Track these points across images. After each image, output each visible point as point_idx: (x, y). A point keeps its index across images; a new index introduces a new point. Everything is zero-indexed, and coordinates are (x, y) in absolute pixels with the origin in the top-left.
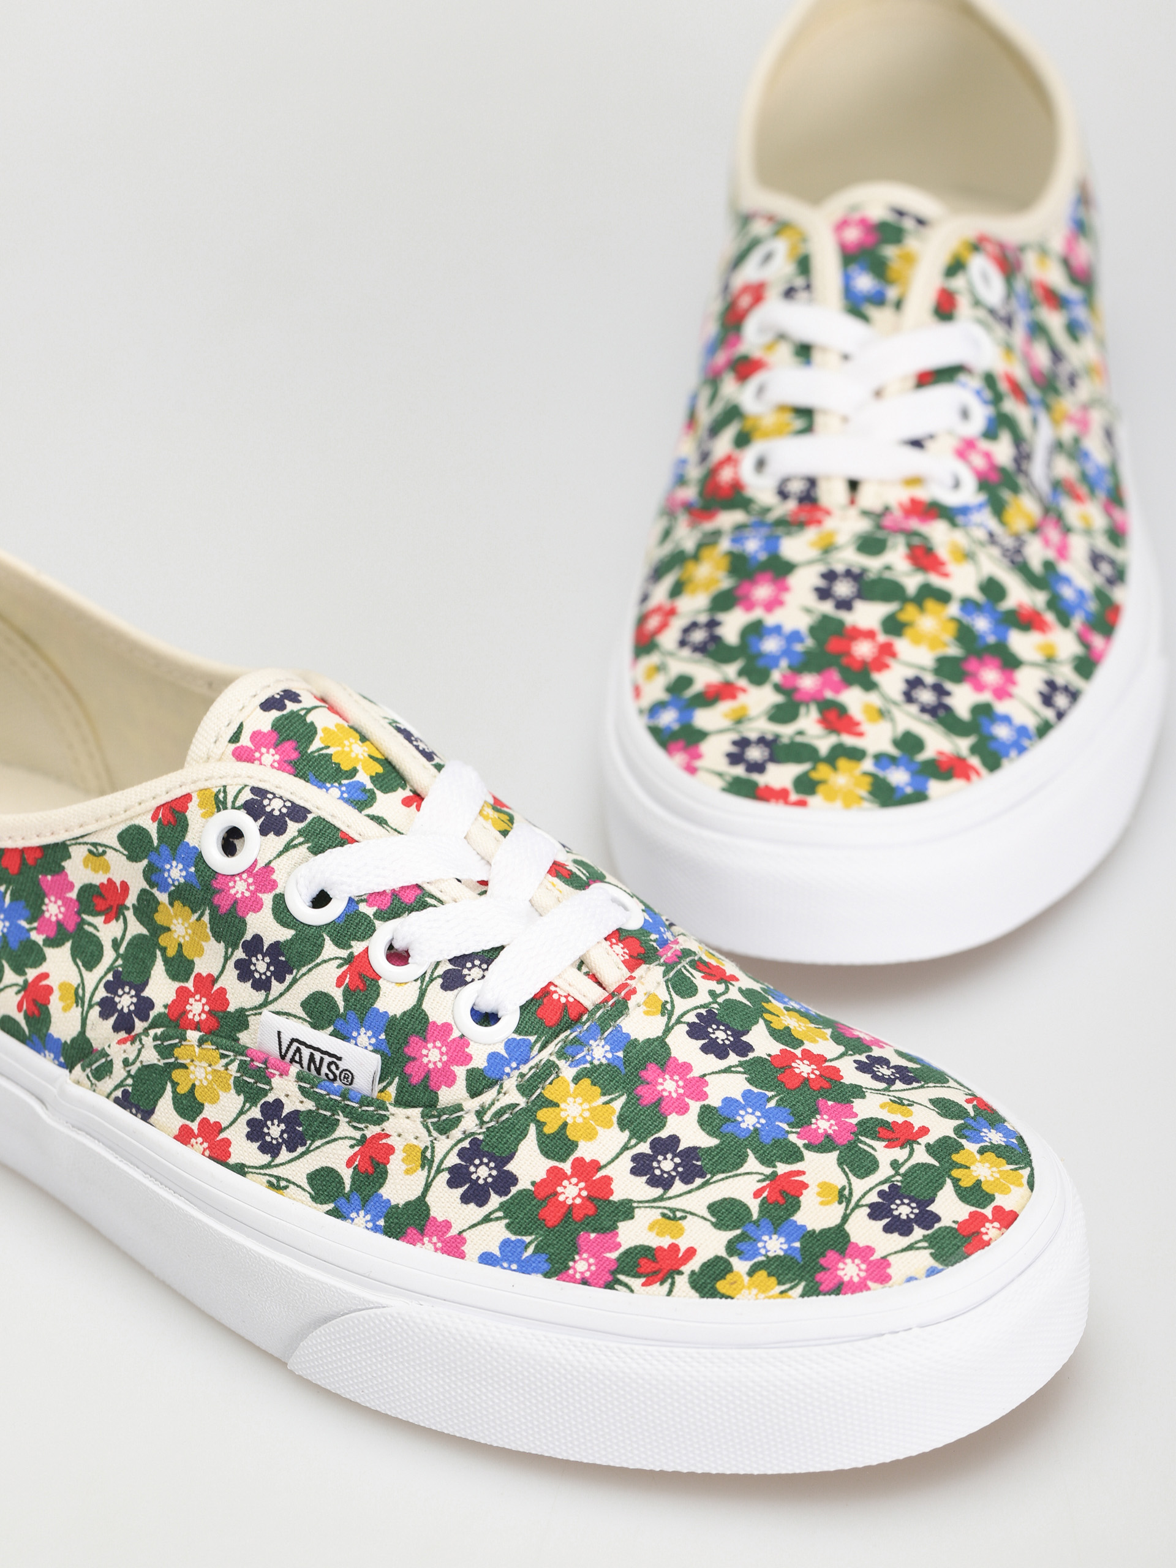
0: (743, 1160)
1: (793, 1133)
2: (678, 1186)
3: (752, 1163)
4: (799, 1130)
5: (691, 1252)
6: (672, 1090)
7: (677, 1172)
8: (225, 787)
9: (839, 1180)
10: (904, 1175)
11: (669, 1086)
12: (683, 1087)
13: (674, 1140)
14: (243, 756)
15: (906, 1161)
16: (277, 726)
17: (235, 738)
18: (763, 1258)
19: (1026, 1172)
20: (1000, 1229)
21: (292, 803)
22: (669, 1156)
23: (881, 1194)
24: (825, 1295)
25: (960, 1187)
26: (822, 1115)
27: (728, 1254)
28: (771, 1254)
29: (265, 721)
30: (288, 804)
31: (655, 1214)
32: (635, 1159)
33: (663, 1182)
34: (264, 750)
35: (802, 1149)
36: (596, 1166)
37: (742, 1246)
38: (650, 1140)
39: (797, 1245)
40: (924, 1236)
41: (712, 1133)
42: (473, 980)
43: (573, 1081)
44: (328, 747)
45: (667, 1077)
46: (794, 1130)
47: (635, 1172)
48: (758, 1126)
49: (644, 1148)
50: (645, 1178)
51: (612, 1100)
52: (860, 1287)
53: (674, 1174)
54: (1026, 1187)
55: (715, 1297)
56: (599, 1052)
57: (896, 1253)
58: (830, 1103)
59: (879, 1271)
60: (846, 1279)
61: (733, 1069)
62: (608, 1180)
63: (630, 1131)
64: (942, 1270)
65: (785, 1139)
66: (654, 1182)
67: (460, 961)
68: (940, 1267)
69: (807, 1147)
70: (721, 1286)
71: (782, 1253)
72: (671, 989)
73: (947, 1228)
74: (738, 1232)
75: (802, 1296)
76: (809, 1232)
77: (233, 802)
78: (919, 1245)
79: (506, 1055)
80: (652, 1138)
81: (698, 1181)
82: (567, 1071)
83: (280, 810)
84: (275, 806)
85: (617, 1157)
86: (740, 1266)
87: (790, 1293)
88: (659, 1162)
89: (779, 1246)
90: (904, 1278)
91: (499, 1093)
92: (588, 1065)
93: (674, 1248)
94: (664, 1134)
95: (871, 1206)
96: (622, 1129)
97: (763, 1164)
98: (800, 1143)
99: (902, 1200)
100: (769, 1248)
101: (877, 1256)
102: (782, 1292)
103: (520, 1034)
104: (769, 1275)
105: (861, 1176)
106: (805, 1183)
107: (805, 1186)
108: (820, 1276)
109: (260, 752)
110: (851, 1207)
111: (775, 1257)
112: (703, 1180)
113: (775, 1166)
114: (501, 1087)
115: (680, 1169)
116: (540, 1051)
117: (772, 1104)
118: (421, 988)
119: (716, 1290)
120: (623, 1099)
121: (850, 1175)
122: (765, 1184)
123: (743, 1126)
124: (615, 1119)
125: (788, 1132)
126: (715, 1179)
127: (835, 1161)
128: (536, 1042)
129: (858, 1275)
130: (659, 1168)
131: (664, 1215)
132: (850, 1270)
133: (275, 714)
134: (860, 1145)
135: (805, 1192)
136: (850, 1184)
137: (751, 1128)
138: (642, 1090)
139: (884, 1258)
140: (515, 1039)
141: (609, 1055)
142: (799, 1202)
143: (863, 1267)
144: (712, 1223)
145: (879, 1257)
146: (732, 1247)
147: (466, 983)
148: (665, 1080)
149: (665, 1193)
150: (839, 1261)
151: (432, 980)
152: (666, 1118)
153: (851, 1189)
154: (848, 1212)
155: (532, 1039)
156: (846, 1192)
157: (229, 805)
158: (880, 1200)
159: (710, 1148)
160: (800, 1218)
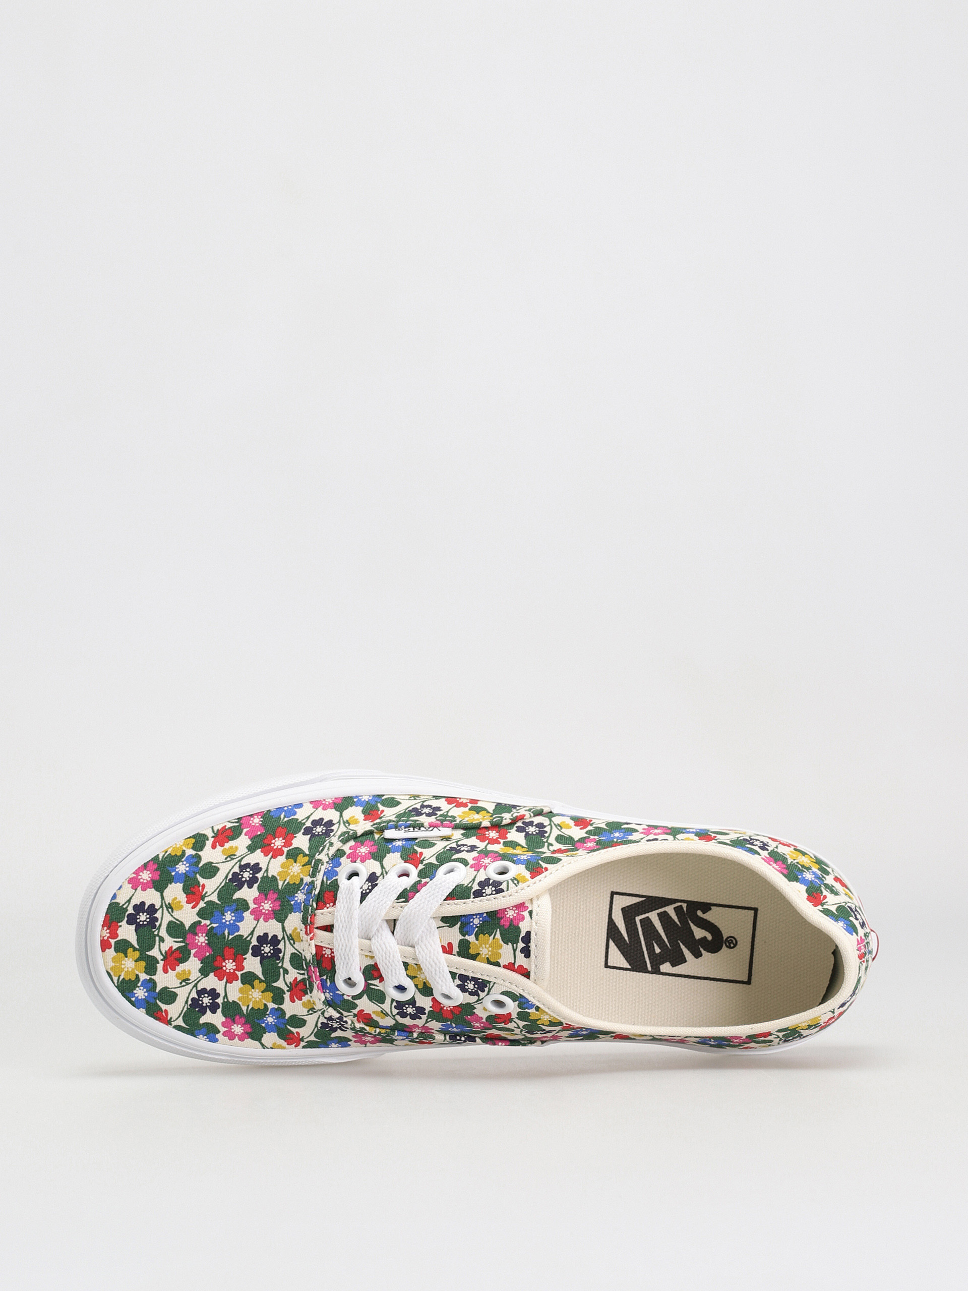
0: (219, 897)
1: (210, 925)
2: (236, 869)
3: (214, 898)
4: (208, 928)
5: (214, 847)
6: (265, 906)
7: (241, 875)
8: (517, 886)
9: (176, 914)
10: (155, 936)
11: (267, 906)
12: (262, 910)
13: (250, 887)
14: (521, 907)
15: (159, 945)
16: (518, 930)
17: (531, 913)
18: (183, 860)
19: (115, 979)
20: (103, 937)
21: (483, 896)
22: (248, 879)
23: (156, 920)
24: (150, 861)
25: (131, 947)
26: (206, 944)
27: (198, 854)
28: (181, 863)
29: (524, 927)
30: (484, 895)
31: (238, 853)
32: (261, 869)
33: (243, 868)
34: (515, 915)
35: (201, 919)
36: (274, 857)
37: (195, 860)
38: (260, 879)
39: (173, 874)
40: (127, 910)
41: (238, 899)
42: (365, 883)
43: (303, 878)
44: (494, 938)
45: (270, 909)
46: (210, 926)
47: (258, 864)
48: (224, 917)
49: (259, 875)
50: (252, 864)
51: (284, 883)
52: (137, 872)
53: (242, 873)
54: (109, 971)
55: (193, 835)
56: (300, 897)
57: (133, 895)
58: (208, 954)
59: (134, 882)
60: (145, 872)
61: (251, 936)
62: (266, 855)
63: (269, 878)
64: (111, 900)
65: (210, 920)
66: (247, 865)
67: (374, 886)
68: (113, 901)
69: (200, 922)
70: (193, 840)
71: (177, 866)
72: (298, 953)
73: (122, 921)
74: (200, 866)
75: (158, 855)
76: (173, 882)
77: (508, 883)
78: (127, 904)
79: (335, 869)
80: (259, 881)
81: (230, 876)
82: (307, 879)
83: (485, 889)
84: (488, 890)
85: (268, 865)
86: (190, 852)
87: (164, 853)
88: (250, 874)
89: (180, 869)
90: (123, 886)
91: (328, 854)
92: (301, 888)
93: (222, 845)
94: (256, 886)
95: (156, 911)
96: (273, 876)
97: (211, 901)
98: (204, 922)
99: (147, 922)
100: (184, 865)
101: (139, 889)
102: (166, 852)
103: (335, 880)
104: (176, 855)
105: (170, 922)
106: (189, 903)
107: (188, 902)
108: (156, 866)
109: (516, 913)
110: (164, 905)
111: (179, 863)
112: (228, 879)
113: (205, 903)
114: (328, 856)
115: (240, 876)
116: (323, 881)
117: (226, 932)
118: (385, 869)
119: (194, 838)
120: (280, 887)
121: (175, 920)
122: (204, 893)
123: (229, 912)
124: (278, 878)
125: (211, 923)
126: (224, 882)
127: (185, 922)
128: (327, 882)
129: (141, 876)
130: (249, 872)
131: (235, 855)
132: (146, 876)
133: (523, 934)
134: (182, 940)
135: (186, 899)
136: (172, 916)
137: (226, 914)
138: (275, 896)
139: (136, 889)
140: (335, 876)
141: (296, 899)
142: (185, 893)
143: (141, 880)
144: (213, 863)
145: (138, 888)
146: (199, 858)
147: (367, 881)
148: (270, 907)
149: (240, 863)
150: (152, 877)
151: (382, 874)
152: (259, 892)
153: (169, 913)
154: (163, 902)
155: (329, 882)
156: (170, 910)
157: (510, 881)
158: (155, 915)
159: (235, 893)
160: (180, 886)
